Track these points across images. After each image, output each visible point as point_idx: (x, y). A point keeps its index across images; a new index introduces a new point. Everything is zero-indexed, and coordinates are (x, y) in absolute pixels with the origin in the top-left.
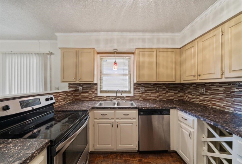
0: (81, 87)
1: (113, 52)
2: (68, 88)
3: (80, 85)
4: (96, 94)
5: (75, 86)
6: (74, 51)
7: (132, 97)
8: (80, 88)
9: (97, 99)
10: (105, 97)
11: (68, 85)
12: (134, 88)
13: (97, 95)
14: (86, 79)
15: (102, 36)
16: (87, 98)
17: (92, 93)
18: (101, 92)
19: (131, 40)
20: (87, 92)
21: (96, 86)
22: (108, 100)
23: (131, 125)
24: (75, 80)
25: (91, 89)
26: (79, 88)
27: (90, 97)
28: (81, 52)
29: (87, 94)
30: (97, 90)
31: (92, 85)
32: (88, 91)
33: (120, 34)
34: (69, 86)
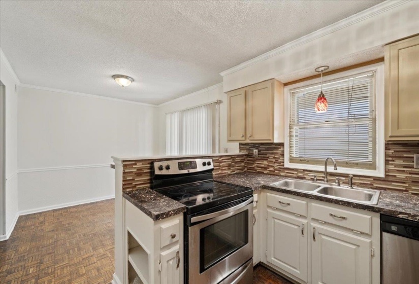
0: (256, 149)
1: (317, 73)
2: (238, 150)
3: (255, 146)
4: (282, 163)
5: (248, 147)
6: (242, 92)
7: (377, 179)
8: (255, 151)
9: (283, 174)
10: (300, 172)
11: (238, 146)
12: (386, 155)
13: (283, 166)
14: (260, 136)
15: (288, 50)
16: (266, 169)
17: (274, 160)
18: (292, 160)
19: (367, 29)
20: (266, 159)
21: (282, 149)
22: (307, 179)
23: (354, 247)
24: (243, 138)
25: (272, 154)
26: (253, 151)
27: (271, 169)
28: (253, 91)
29: (265, 162)
30: (283, 155)
31: (274, 146)
32: (267, 156)
33: (329, 28)
34: (240, 148)
